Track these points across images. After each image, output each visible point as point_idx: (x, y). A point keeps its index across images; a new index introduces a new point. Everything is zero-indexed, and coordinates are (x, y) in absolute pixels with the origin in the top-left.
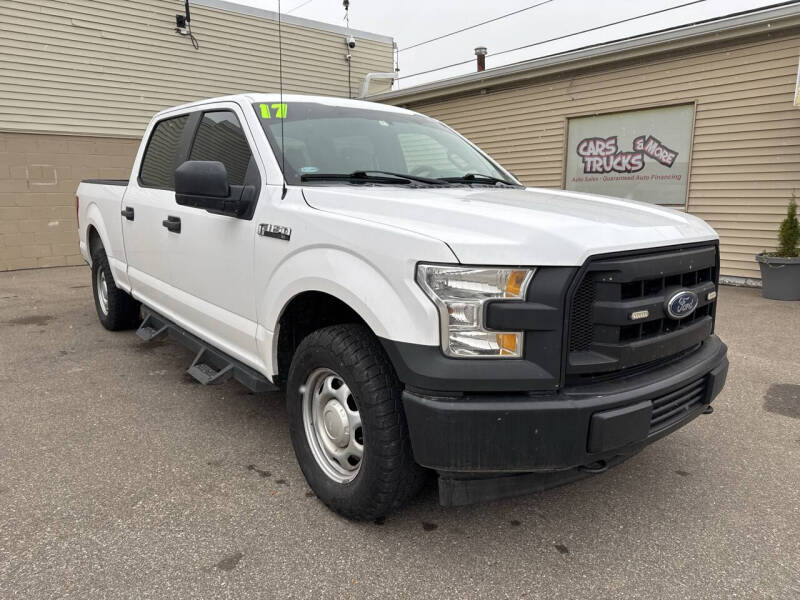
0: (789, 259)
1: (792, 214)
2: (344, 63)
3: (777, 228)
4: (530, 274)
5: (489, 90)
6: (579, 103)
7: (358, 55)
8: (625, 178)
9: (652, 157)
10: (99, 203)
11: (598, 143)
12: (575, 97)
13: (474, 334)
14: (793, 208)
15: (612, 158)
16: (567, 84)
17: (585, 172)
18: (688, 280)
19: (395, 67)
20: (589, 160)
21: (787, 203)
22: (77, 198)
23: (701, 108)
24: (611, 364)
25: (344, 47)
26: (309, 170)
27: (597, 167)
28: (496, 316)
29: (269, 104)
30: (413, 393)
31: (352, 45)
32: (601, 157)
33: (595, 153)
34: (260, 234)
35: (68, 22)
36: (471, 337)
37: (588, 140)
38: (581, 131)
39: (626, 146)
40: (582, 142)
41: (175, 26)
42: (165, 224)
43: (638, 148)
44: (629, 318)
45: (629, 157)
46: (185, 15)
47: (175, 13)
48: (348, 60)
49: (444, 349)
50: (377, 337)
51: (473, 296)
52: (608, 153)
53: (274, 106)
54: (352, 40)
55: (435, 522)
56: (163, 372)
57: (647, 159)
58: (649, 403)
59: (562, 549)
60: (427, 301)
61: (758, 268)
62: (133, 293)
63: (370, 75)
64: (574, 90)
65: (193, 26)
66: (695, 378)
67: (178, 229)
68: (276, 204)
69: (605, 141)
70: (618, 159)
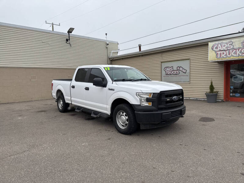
0: (211, 94)
1: (212, 84)
2: (106, 48)
3: (209, 87)
4: (152, 94)
5: (142, 55)
7: (109, 46)
8: (175, 76)
9: (181, 71)
11: (169, 68)
12: (163, 57)
13: (145, 103)
14: (212, 83)
15: (172, 71)
16: (161, 54)
17: (166, 75)
19: (118, 49)
20: (167, 72)
21: (210, 81)
22: (53, 84)
23: (191, 60)
24: (165, 107)
25: (106, 45)
26: (115, 79)
27: (169, 73)
28: (148, 100)
30: (136, 111)
31: (108, 44)
32: (170, 71)
33: (168, 70)
34: (108, 90)
35: (41, 42)
37: (166, 67)
38: (164, 65)
39: (175, 68)
40: (165, 68)
41: (66, 41)
42: (85, 89)
43: (178, 69)
44: (167, 100)
45: (176, 71)
46: (68, 39)
47: (66, 38)
48: (107, 48)
49: (141, 104)
50: (131, 104)
51: (145, 97)
53: (107, 68)
54: (108, 43)
57: (180, 71)
58: (170, 113)
59: (159, 137)
60: (138, 98)
61: (206, 96)
62: (72, 103)
63: (112, 51)
64: (162, 56)
65: (71, 41)
66: (179, 110)
67: (88, 90)
68: (111, 85)
69: (170, 67)
70: (173, 72)
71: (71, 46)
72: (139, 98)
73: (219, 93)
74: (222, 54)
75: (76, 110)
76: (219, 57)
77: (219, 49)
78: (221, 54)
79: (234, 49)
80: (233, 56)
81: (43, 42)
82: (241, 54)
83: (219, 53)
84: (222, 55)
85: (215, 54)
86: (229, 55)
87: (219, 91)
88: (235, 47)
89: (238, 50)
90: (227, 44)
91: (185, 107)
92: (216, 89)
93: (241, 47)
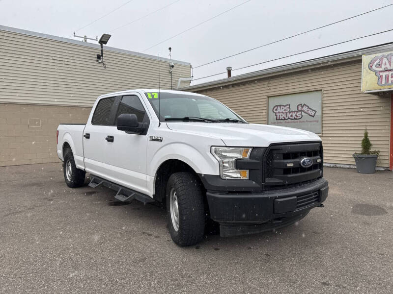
0: (366, 156)
1: (366, 136)
2: (169, 74)
3: (361, 142)
4: (250, 150)
5: (233, 85)
6: (273, 90)
7: (174, 70)
8: (294, 122)
9: (305, 113)
10: (70, 133)
11: (282, 107)
12: (271, 88)
13: (231, 171)
14: (366, 134)
15: (288, 113)
16: (267, 83)
17: (277, 120)
18: (309, 154)
19: (191, 76)
20: (278, 114)
21: (364, 132)
22: (58, 131)
23: (325, 92)
24: (281, 182)
25: (169, 67)
26: (167, 117)
27: (281, 117)
28: (239, 165)
29: (151, 93)
30: (210, 192)
31: (173, 66)
34: (150, 140)
35: (51, 58)
36: (230, 172)
37: (277, 106)
38: (274, 102)
39: (294, 108)
40: (274, 107)
41: (96, 59)
42: (106, 139)
43: (299, 109)
44: (286, 166)
45: (296, 113)
46: (101, 54)
47: (96, 54)
48: (171, 73)
49: (221, 175)
50: (197, 174)
51: (232, 158)
52: (286, 111)
53: (153, 94)
54: (173, 64)
55: (219, 248)
56: (99, 202)
57: (303, 114)
58: (296, 197)
60: (215, 160)
61: (354, 160)
62: (86, 169)
63: (181, 79)
64: (270, 85)
65: (105, 59)
66: (314, 191)
67: (112, 141)
68: (156, 129)
69: (285, 106)
70: (291, 114)
71: (105, 68)
72: (218, 158)
73: (380, 154)
74: (390, 77)
75: (90, 185)
76: (383, 83)
77: (383, 66)
78: (387, 78)
81: (54, 58)
83: (384, 74)
85: (375, 78)
87: (381, 150)
91: (326, 184)
92: (374, 146)
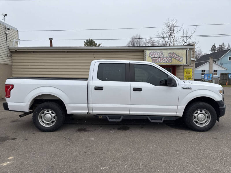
7: (9, 33)
12: (95, 57)
19: (18, 38)
31: (9, 29)
48: (6, 34)
79: (163, 57)
80: (163, 62)
82: (168, 61)
84: (156, 61)
85: (151, 60)
86: (161, 61)
88: (164, 56)
89: (166, 59)
90: (159, 53)
93: (168, 56)
